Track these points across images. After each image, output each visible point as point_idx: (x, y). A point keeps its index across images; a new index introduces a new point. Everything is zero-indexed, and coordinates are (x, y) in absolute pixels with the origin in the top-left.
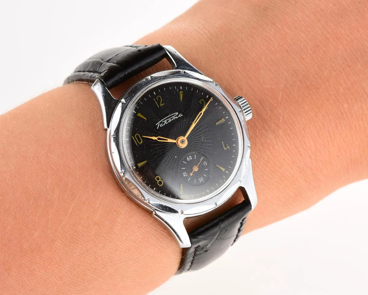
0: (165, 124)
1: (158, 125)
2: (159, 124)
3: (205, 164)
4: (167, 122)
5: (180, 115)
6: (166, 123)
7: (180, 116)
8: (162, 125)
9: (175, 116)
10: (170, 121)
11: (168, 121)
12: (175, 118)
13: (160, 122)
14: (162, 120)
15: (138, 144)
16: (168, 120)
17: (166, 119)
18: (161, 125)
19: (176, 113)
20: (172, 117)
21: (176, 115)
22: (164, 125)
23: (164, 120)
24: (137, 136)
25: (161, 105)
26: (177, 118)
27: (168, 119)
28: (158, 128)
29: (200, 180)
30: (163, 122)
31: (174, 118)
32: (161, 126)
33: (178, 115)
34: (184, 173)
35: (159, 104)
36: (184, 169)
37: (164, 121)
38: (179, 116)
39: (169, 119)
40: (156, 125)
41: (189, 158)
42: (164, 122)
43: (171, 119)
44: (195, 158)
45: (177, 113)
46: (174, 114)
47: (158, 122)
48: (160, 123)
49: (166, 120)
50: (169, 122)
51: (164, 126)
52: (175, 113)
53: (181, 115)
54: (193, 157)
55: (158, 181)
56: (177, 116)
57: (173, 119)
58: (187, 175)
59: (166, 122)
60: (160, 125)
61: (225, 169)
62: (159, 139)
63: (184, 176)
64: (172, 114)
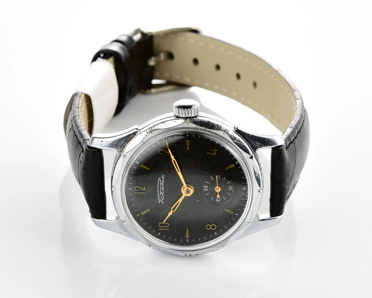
0: (163, 195)
1: (160, 201)
2: (161, 200)
3: (219, 177)
4: (163, 192)
6: (163, 193)
7: (164, 177)
8: (163, 198)
9: (161, 182)
11: (162, 191)
12: (162, 182)
13: (159, 198)
14: (158, 195)
15: (168, 228)
16: (161, 189)
17: (159, 191)
18: (162, 198)
20: (161, 185)
21: (160, 181)
22: (163, 196)
23: (159, 193)
24: (161, 225)
25: (144, 190)
26: (163, 181)
28: (163, 203)
29: (230, 189)
30: (160, 196)
34: (217, 200)
36: (213, 198)
37: (160, 194)
38: (163, 178)
39: (161, 188)
40: (160, 203)
41: (205, 188)
44: (209, 183)
45: (159, 179)
46: (158, 182)
49: (160, 192)
50: (163, 190)
51: (164, 196)
52: (159, 181)
53: (164, 176)
54: (207, 184)
55: (211, 228)
56: (162, 179)
57: (163, 185)
58: (220, 199)
59: (162, 193)
60: (162, 200)
61: (233, 164)
62: (173, 210)
63: (219, 201)
64: (158, 184)
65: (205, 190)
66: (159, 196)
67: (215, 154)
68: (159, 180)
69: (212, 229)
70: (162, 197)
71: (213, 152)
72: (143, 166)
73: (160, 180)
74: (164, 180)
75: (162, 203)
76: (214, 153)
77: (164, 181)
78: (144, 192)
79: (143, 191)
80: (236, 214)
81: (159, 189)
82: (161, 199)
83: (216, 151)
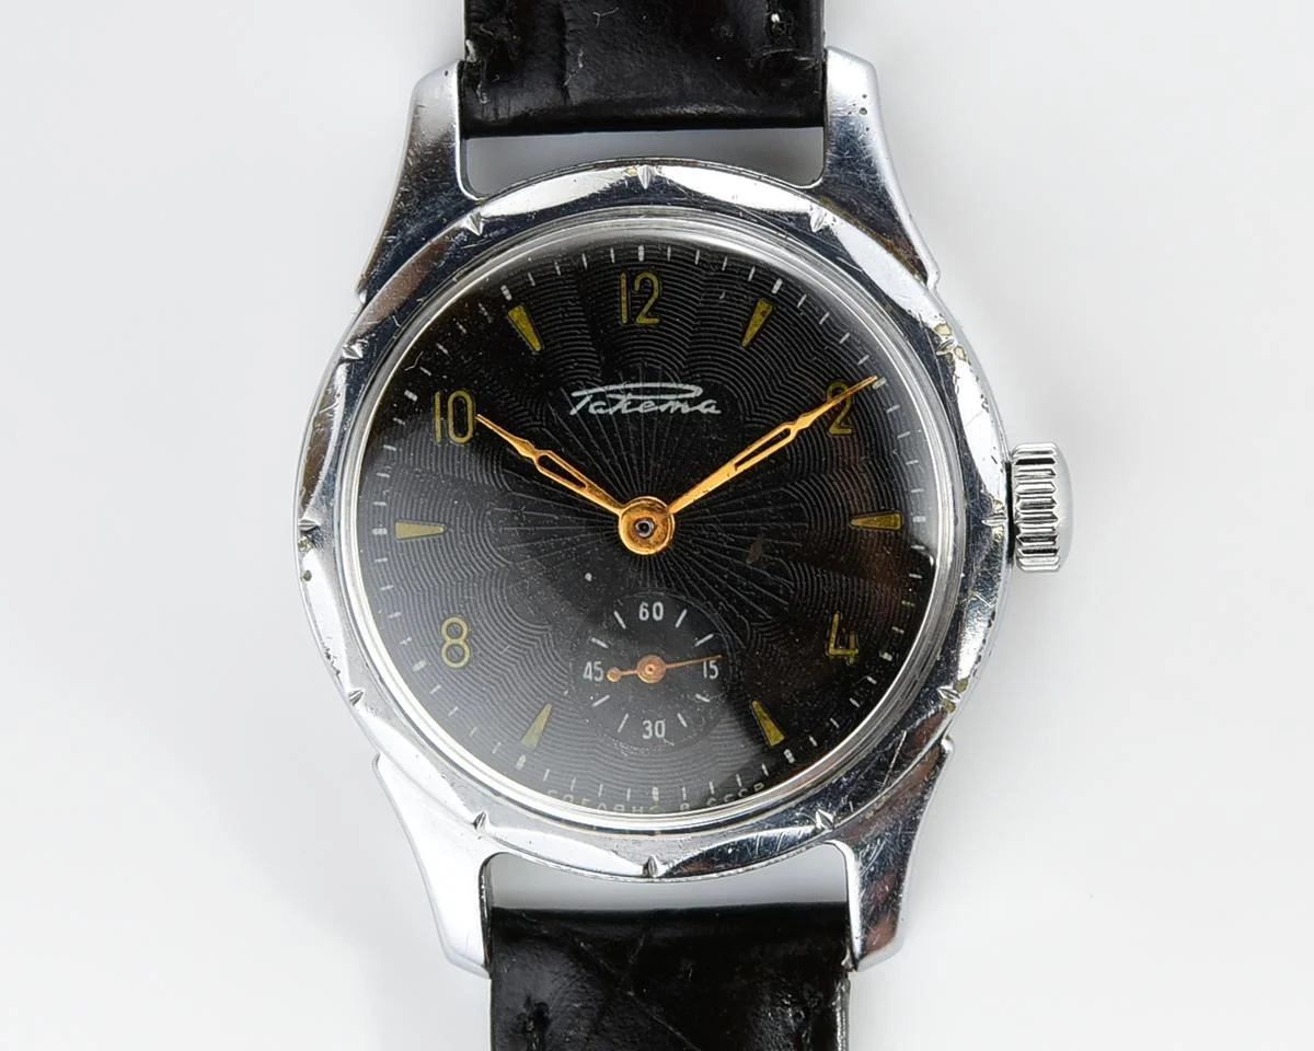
0: (615, 408)
1: (583, 397)
2: (588, 399)
3: (711, 672)
4: (629, 407)
5: (708, 406)
6: (625, 411)
7: (705, 411)
8: (601, 411)
9: (682, 401)
10: (647, 406)
11: (635, 403)
12: (678, 405)
13: (601, 389)
14: (612, 388)
15: (445, 437)
16: (644, 401)
17: (636, 391)
18: (596, 408)
19: (692, 387)
20: (662, 397)
21: (688, 396)
22: (611, 411)
23: (627, 391)
24: (460, 406)
25: (641, 320)
26: (686, 409)
27: (640, 397)
28: (573, 411)
29: (649, 728)
30: (611, 396)
31: (671, 403)
32: (592, 410)
33: (699, 403)
34: (589, 664)
35: (633, 315)
36: (604, 645)
37: (618, 397)
38: (701, 408)
39: (646, 397)
40: (575, 394)
41: (650, 609)
42: (617, 401)
43: (654, 401)
44: (677, 625)
45: (697, 391)
46: (681, 386)
47: (590, 387)
48: (596, 397)
49: (630, 396)
50: (640, 409)
51: (607, 414)
52: (687, 387)
53: (712, 410)
54: (671, 615)
56: (692, 402)
57: (663, 408)
58: (597, 679)
59: (623, 405)
60: (588, 404)
61: (782, 738)
62: (544, 461)
63: (585, 676)
64: (674, 385)
65: (642, 610)
66: (612, 392)
67: (832, 650)
68: (690, 391)
69: (445, 646)
70: (604, 408)
71: (842, 642)
72: (763, 313)
73: (692, 395)
74: (690, 413)
75: (575, 405)
76: (836, 647)
77: (684, 411)
78: (629, 321)
79: (635, 317)
80: (523, 759)
81: (646, 391)
82: (593, 400)
83: (848, 656)
